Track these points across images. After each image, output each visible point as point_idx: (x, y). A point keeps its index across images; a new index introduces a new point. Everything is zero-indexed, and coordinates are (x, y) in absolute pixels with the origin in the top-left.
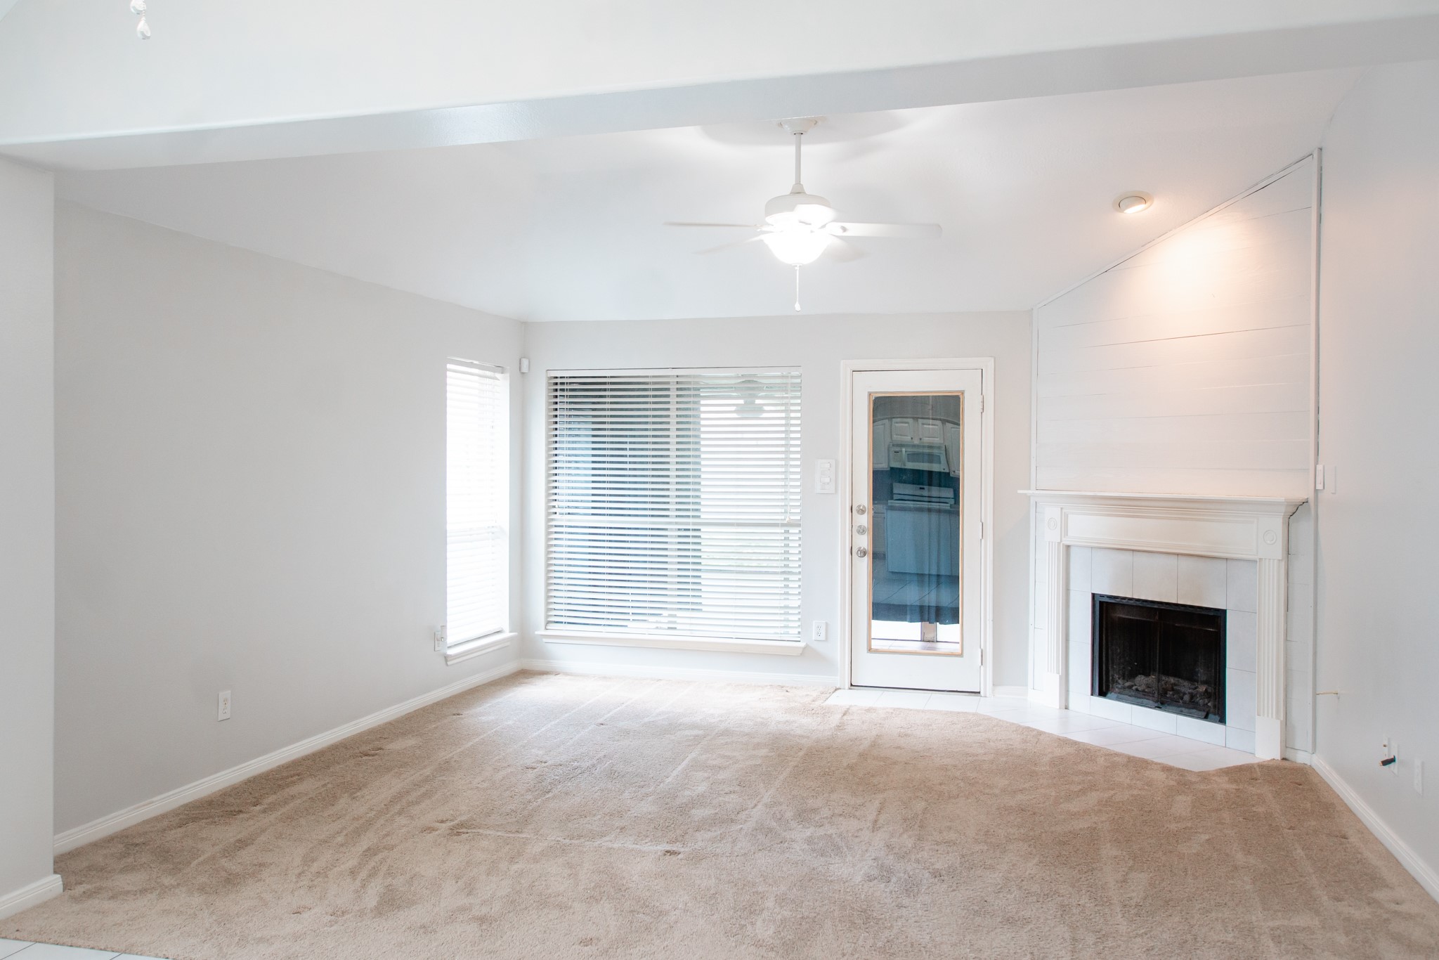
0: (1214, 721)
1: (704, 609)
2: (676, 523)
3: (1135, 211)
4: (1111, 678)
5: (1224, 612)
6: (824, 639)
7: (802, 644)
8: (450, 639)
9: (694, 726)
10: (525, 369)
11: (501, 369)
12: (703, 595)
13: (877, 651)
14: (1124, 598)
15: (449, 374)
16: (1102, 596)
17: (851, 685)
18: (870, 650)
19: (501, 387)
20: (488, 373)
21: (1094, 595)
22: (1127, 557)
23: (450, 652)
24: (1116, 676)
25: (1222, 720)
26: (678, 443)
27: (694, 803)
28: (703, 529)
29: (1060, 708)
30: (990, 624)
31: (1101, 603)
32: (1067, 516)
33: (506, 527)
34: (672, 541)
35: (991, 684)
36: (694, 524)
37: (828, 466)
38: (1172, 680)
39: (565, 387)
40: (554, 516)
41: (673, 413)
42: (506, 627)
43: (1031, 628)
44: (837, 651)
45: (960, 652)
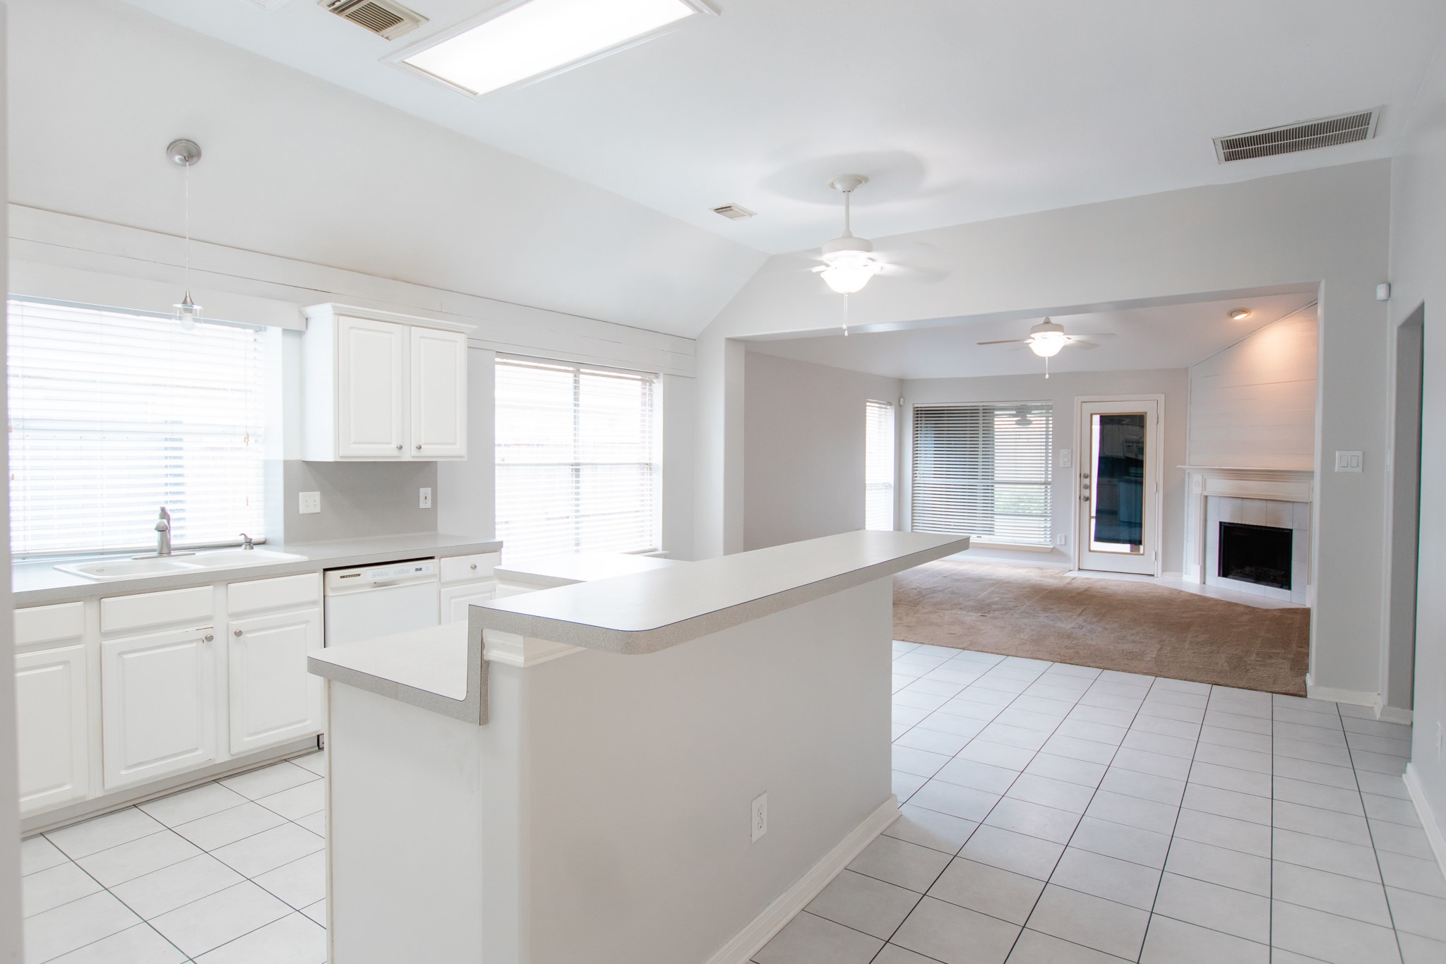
0: (1286, 589)
1: (996, 534)
2: (982, 482)
3: (1241, 318)
4: (1229, 567)
5: (1291, 530)
6: (1064, 544)
7: (1052, 547)
9: (991, 580)
10: (901, 403)
11: (890, 404)
12: (996, 524)
13: (1093, 551)
14: (1239, 524)
15: (866, 408)
16: (1225, 523)
17: (1079, 569)
18: (1089, 551)
19: (890, 414)
20: (883, 406)
21: (1220, 523)
22: (1239, 502)
24: (1232, 566)
25: (1290, 588)
26: (983, 444)
27: (993, 603)
28: (996, 485)
29: (1201, 581)
30: (1160, 538)
31: (1224, 527)
32: (1205, 480)
33: (892, 484)
34: (980, 492)
35: (1160, 572)
36: (992, 483)
37: (1067, 453)
38: (1266, 569)
39: (923, 412)
40: (916, 478)
41: (981, 425)
43: (1185, 541)
44: (1072, 550)
45: (1143, 553)
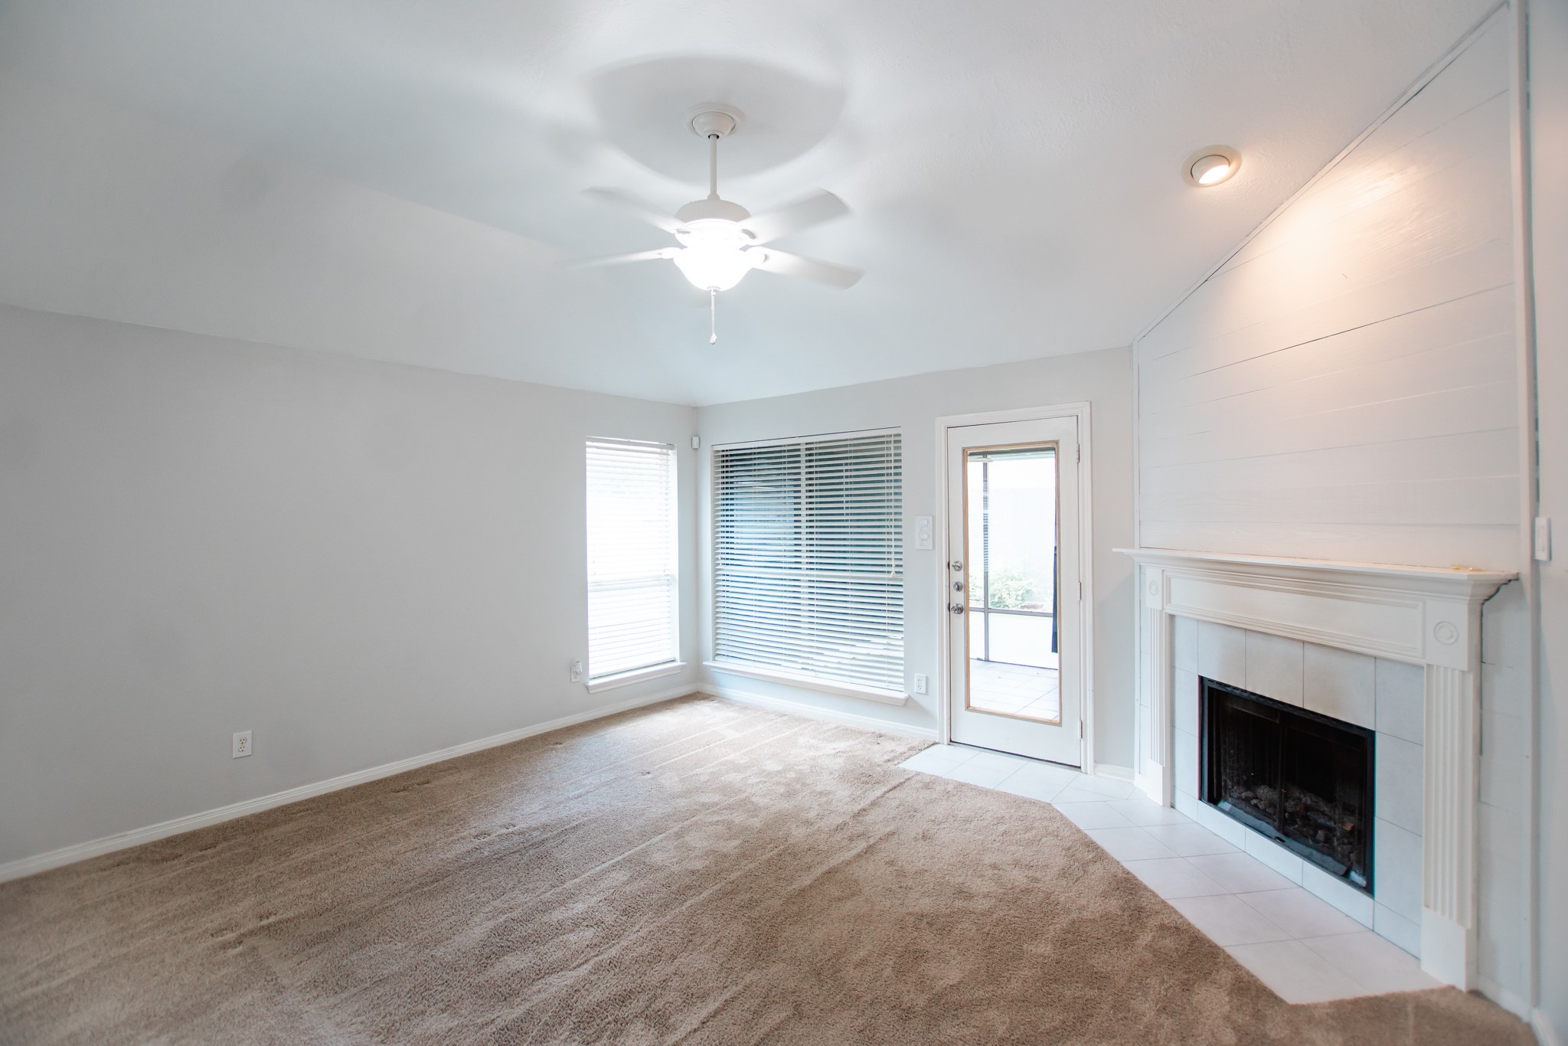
0: (1357, 885)
2: (807, 575)
3: (1214, 175)
4: (1223, 784)
5: (1372, 734)
6: (924, 692)
7: (903, 696)
8: (593, 671)
10: (694, 445)
11: (671, 446)
13: (975, 710)
14: (1237, 689)
15: (588, 450)
16: (1210, 681)
17: (951, 741)
18: (968, 707)
20: (662, 451)
21: (1201, 678)
22: (1239, 636)
23: (592, 683)
24: (1229, 783)
25: (1372, 893)
29: (1164, 806)
31: (1209, 689)
32: (1169, 580)
33: (676, 575)
34: (804, 591)
35: (1092, 761)
37: (925, 522)
38: (1308, 800)
39: (737, 458)
40: (719, 567)
42: (677, 656)
44: (936, 703)
45: (1058, 719)
